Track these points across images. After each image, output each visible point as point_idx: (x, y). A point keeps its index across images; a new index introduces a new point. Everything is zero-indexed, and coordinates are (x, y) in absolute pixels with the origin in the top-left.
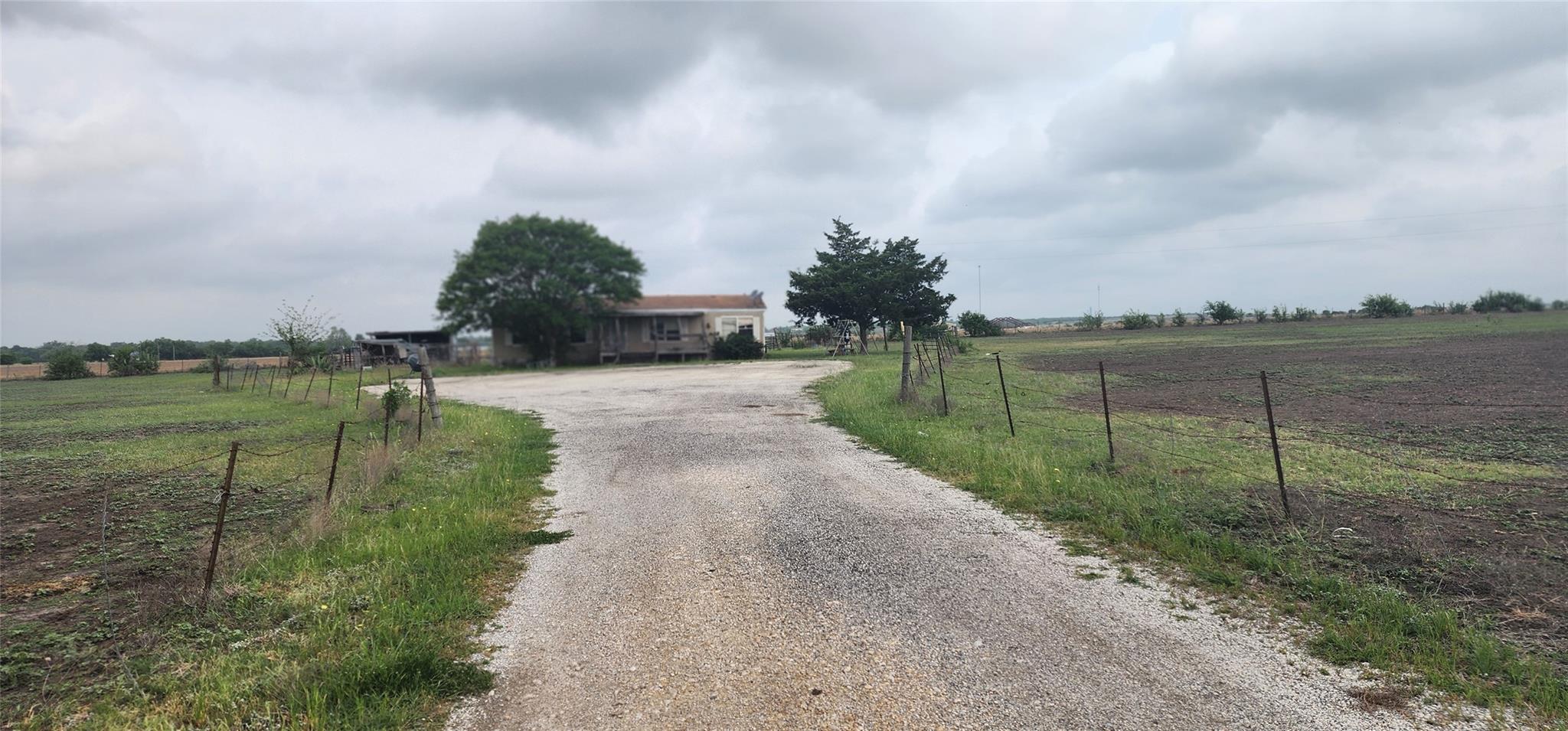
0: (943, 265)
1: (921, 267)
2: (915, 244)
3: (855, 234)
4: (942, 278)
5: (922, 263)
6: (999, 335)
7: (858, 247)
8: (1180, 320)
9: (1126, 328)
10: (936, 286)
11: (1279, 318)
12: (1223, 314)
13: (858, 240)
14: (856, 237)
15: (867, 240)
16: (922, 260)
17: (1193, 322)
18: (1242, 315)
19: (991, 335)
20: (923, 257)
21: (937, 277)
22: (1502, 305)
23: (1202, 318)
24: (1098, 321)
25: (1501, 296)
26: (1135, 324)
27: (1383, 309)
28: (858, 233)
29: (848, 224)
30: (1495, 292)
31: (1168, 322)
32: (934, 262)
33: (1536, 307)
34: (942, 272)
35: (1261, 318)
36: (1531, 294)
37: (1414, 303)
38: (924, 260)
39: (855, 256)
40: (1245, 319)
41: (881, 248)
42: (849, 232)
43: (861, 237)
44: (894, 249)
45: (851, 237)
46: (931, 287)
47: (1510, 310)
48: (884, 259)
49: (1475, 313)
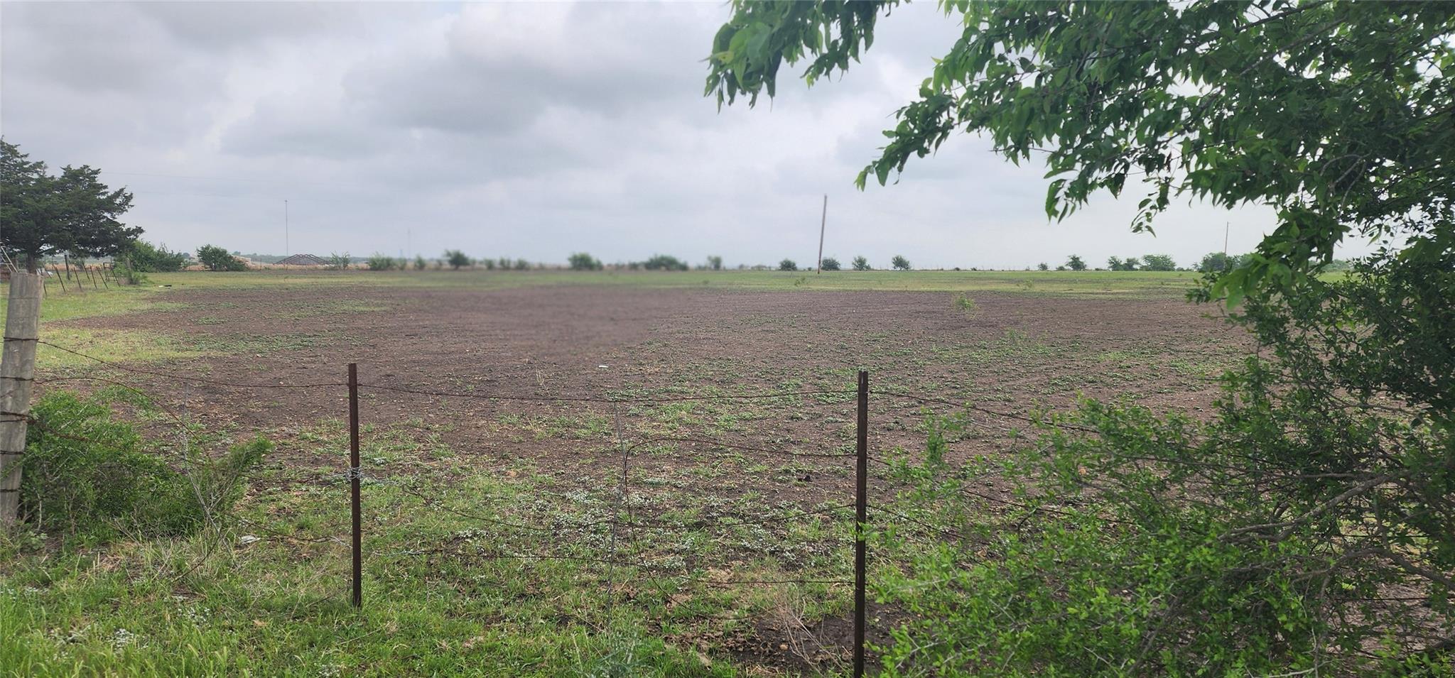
0: (129, 198)
1: (102, 197)
2: (96, 174)
3: (22, 156)
4: (126, 211)
5: (104, 194)
6: (242, 271)
7: (26, 170)
8: (421, 265)
9: (371, 269)
10: (120, 219)
11: (505, 266)
12: (458, 261)
13: (28, 163)
14: (25, 160)
15: (39, 164)
16: (104, 191)
17: (433, 267)
18: (474, 262)
19: (232, 270)
20: (106, 187)
21: (121, 209)
22: (664, 265)
23: (440, 263)
24: (346, 261)
25: (663, 258)
26: (380, 266)
27: (582, 263)
28: (26, 156)
29: (14, 145)
30: (659, 255)
31: (410, 265)
32: (117, 194)
33: (684, 268)
34: (127, 204)
35: (490, 265)
36: (681, 259)
37: (605, 261)
38: (106, 190)
39: (22, 179)
40: (477, 265)
41: (59, 174)
42: (15, 153)
43: (32, 160)
44: (74, 176)
45: (19, 160)
46: (114, 218)
47: (668, 269)
48: (61, 185)
49: (644, 270)
